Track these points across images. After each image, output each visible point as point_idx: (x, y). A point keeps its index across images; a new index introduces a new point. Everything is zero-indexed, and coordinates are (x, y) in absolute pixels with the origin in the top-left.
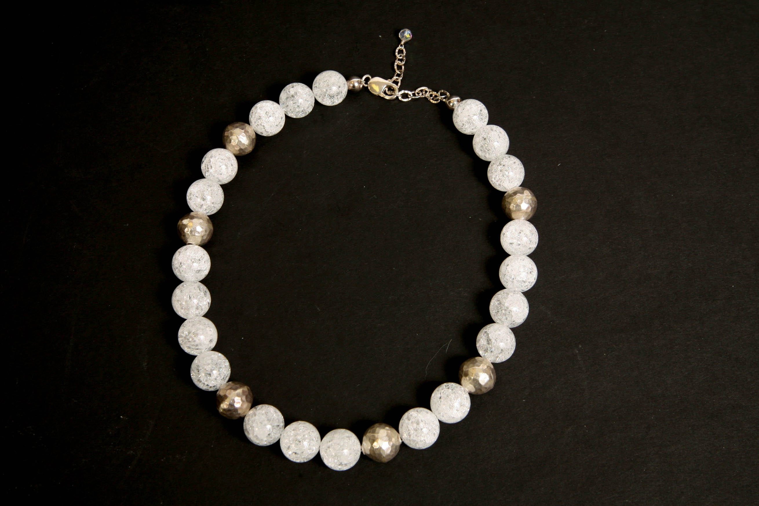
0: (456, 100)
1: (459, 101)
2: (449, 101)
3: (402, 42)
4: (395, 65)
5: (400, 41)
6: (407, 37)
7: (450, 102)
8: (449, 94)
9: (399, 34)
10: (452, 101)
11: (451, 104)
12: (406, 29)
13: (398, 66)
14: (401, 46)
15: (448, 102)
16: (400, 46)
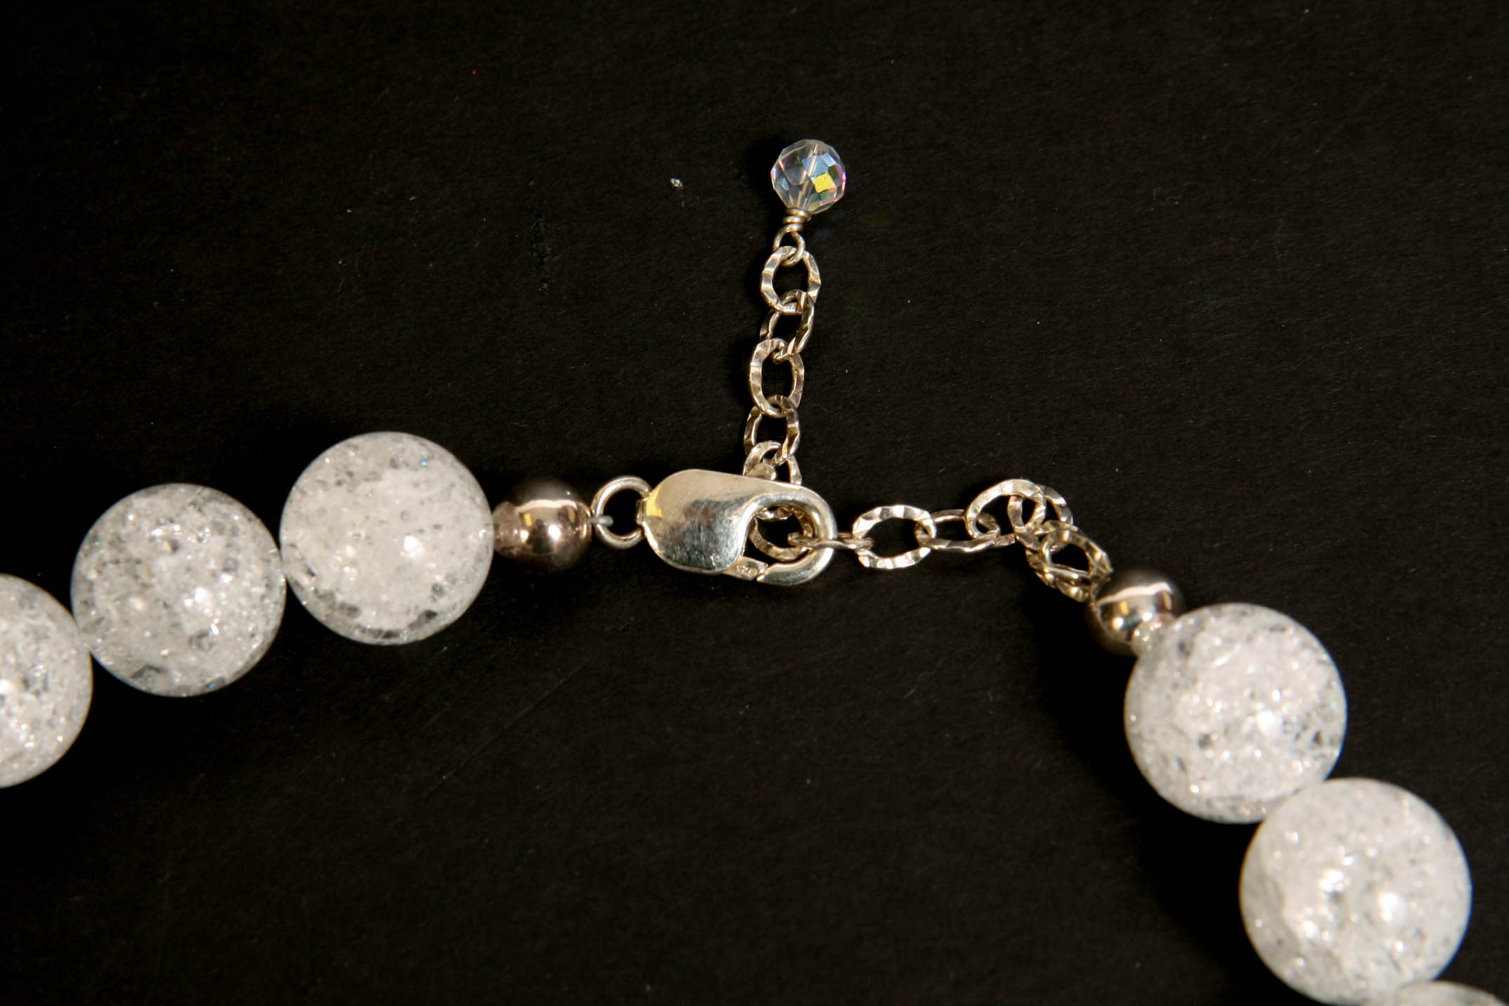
0: (1147, 597)
1: (1168, 603)
2: (1109, 599)
3: (789, 220)
4: (753, 364)
5: (779, 212)
6: (819, 189)
7: (1109, 611)
8: (1110, 556)
9: (774, 172)
10: (1124, 608)
11: (1118, 623)
12: (811, 142)
13: (768, 363)
14: (789, 241)
15: (1096, 608)
16: (777, 243)
